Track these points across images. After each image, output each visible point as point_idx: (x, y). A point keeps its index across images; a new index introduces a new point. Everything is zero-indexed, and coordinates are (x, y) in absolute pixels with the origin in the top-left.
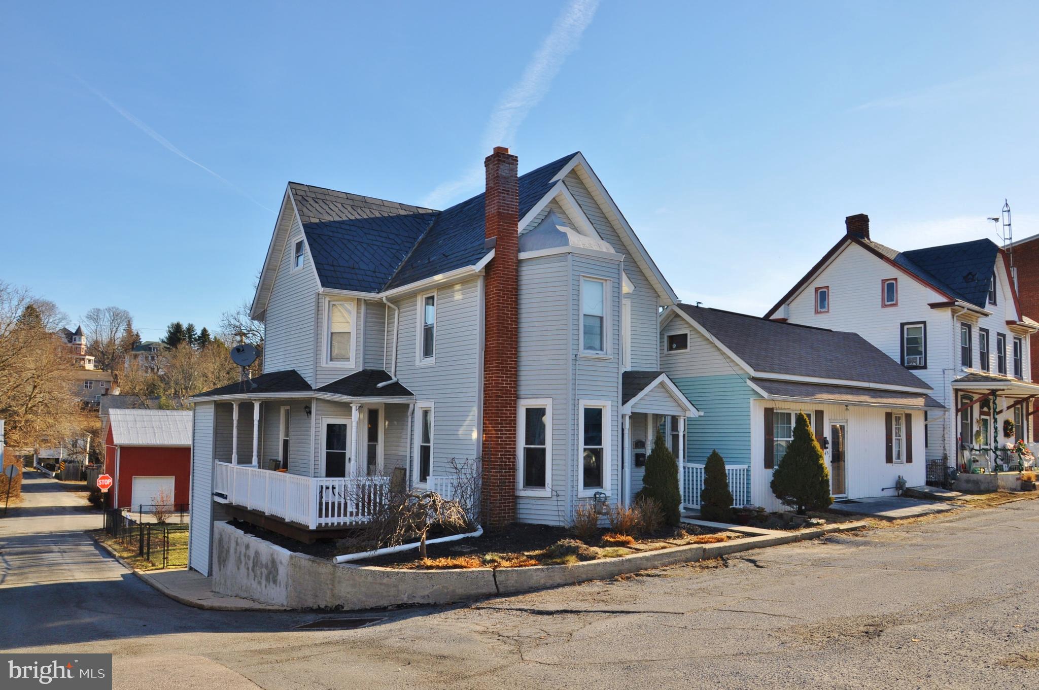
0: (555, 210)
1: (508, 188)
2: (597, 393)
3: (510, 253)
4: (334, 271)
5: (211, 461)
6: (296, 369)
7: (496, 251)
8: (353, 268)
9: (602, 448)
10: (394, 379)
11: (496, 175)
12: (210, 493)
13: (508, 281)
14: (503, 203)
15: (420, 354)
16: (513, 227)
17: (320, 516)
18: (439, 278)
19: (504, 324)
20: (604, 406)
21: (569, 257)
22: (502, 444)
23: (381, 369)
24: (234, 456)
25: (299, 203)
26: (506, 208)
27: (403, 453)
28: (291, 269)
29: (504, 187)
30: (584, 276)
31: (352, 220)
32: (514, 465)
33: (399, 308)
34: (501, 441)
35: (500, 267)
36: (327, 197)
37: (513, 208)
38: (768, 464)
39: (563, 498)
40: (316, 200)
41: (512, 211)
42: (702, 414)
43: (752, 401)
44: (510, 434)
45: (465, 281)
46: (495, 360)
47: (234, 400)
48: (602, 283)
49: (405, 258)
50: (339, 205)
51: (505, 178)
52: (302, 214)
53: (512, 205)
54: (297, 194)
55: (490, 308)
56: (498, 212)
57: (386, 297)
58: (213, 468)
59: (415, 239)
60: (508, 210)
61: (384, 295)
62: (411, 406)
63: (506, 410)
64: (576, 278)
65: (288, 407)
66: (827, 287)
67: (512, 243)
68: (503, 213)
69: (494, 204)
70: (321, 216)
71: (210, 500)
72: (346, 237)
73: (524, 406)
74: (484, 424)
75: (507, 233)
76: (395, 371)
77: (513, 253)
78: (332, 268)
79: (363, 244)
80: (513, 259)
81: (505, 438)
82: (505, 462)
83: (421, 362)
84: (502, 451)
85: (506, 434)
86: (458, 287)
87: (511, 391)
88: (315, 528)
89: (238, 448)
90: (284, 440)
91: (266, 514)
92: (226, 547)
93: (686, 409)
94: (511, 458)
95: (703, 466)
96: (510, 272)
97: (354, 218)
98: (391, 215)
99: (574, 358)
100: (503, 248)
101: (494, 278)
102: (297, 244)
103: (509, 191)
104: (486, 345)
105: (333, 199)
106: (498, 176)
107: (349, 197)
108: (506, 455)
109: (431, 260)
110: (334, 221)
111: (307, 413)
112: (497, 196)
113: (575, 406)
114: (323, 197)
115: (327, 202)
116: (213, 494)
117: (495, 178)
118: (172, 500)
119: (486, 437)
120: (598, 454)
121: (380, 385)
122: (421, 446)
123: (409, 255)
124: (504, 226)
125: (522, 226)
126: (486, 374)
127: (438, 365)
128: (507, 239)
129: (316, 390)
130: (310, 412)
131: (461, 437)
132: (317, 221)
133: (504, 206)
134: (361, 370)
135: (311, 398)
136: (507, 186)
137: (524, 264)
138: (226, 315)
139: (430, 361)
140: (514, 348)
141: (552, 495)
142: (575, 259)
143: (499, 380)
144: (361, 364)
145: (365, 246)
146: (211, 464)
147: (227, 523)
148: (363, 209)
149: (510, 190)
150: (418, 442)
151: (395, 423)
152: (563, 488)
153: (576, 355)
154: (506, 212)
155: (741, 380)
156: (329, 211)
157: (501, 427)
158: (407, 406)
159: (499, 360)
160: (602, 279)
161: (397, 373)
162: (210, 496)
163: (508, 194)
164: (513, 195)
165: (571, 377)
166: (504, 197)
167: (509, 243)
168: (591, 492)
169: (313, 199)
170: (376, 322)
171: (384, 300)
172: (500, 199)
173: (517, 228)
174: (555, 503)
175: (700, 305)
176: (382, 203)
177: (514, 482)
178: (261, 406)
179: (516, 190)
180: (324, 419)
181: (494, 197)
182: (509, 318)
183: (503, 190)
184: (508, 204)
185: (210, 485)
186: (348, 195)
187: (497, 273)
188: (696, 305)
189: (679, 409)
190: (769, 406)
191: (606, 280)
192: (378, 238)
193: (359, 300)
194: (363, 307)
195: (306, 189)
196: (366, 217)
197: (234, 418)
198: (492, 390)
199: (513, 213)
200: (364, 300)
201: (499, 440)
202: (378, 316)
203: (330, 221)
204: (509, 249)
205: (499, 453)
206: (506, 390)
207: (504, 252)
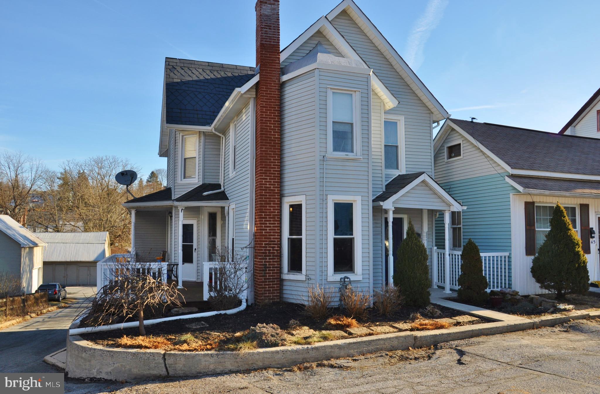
0: (323, 43)
1: (270, 24)
2: (348, 189)
3: (273, 76)
4: (180, 113)
6: (171, 187)
7: (260, 76)
8: (197, 111)
9: (354, 238)
10: (222, 188)
11: (259, 15)
13: (271, 99)
14: (265, 36)
15: (232, 168)
16: (275, 55)
20: (354, 201)
21: (317, 72)
23: (218, 183)
25: (168, 70)
26: (268, 40)
29: (267, 23)
30: (331, 89)
31: (207, 79)
32: (280, 253)
33: (225, 136)
34: (265, 232)
35: (263, 88)
36: (193, 66)
37: (275, 40)
38: (529, 250)
39: (313, 282)
40: (183, 68)
41: (273, 42)
42: (465, 208)
43: (511, 195)
44: (273, 227)
45: (246, 105)
46: (259, 165)
48: (352, 94)
50: (201, 71)
51: (267, 16)
52: (167, 77)
53: (274, 37)
54: (168, 65)
55: (258, 123)
56: (261, 43)
60: (271, 42)
61: (213, 127)
62: (228, 208)
64: (324, 90)
67: (275, 68)
68: (266, 44)
69: (259, 38)
70: (183, 78)
72: (198, 90)
73: (288, 203)
74: (255, 219)
75: (270, 60)
77: (276, 77)
78: (179, 111)
80: (276, 82)
81: (269, 230)
82: (270, 250)
83: (232, 174)
84: (266, 241)
85: (270, 227)
86: (244, 111)
87: (276, 190)
93: (451, 204)
94: (275, 247)
95: (460, 253)
96: (273, 92)
97: (209, 78)
98: (240, 74)
99: (322, 158)
100: (265, 73)
101: (259, 97)
104: (256, 155)
105: (197, 67)
106: (261, 15)
107: (210, 64)
108: (271, 244)
110: (193, 81)
113: (324, 201)
114: (189, 66)
115: (191, 69)
117: (259, 17)
119: (257, 230)
120: (350, 243)
121: (205, 194)
124: (267, 54)
126: (257, 178)
127: (237, 174)
128: (270, 65)
129: (174, 200)
130: (172, 216)
131: (244, 230)
132: (179, 81)
133: (267, 39)
134: (201, 184)
135: (173, 206)
136: (269, 22)
137: (287, 85)
139: (235, 172)
140: (276, 154)
141: (306, 279)
142: (322, 73)
144: (201, 180)
145: (212, 95)
148: (219, 72)
149: (272, 25)
150: (231, 236)
153: (324, 156)
154: (269, 43)
155: (502, 179)
156: (191, 74)
157: (265, 221)
159: (262, 165)
160: (352, 91)
161: (224, 184)
163: (270, 28)
165: (319, 175)
166: (266, 31)
167: (271, 68)
169: (181, 67)
170: (213, 148)
171: (215, 131)
172: (262, 33)
173: (279, 58)
174: (307, 285)
175: (474, 121)
177: (280, 268)
181: (259, 33)
182: (272, 129)
183: (266, 25)
184: (270, 37)
187: (260, 94)
188: (471, 120)
189: (443, 204)
190: (529, 199)
191: (355, 91)
193: (200, 132)
194: (202, 138)
195: (178, 61)
196: (219, 77)
199: (276, 43)
200: (203, 131)
201: (264, 231)
202: (213, 144)
203: (189, 80)
204: (271, 73)
205: (264, 243)
206: (269, 190)
207: (267, 75)
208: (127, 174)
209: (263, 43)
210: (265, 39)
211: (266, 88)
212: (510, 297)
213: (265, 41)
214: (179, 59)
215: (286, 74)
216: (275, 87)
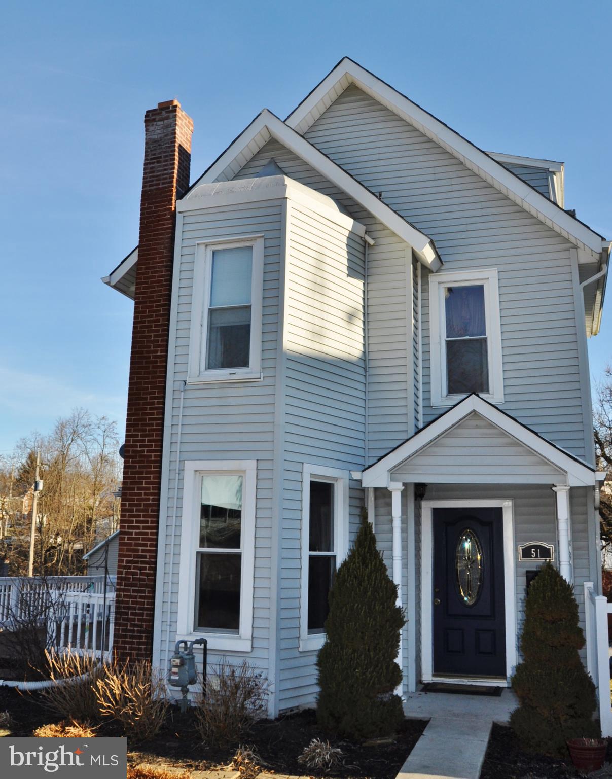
1: (159, 153)
7: (139, 248)
9: (241, 553)
14: (150, 177)
22: (130, 544)
26: (155, 182)
29: (155, 154)
32: (152, 581)
34: (129, 539)
37: (165, 179)
41: (163, 183)
44: (144, 528)
51: (156, 141)
53: (165, 174)
56: (143, 191)
60: (158, 184)
63: (139, 489)
67: (162, 229)
68: (150, 190)
75: (155, 217)
77: (162, 244)
81: (136, 534)
82: (135, 574)
84: (130, 556)
85: (138, 528)
87: (151, 457)
94: (145, 568)
96: (156, 272)
103: (160, 158)
108: (137, 562)
124: (151, 208)
128: (155, 226)
140: (157, 388)
149: (163, 155)
154: (155, 187)
159: (131, 410)
163: (158, 162)
164: (166, 161)
166: (152, 168)
167: (157, 230)
172: (146, 173)
173: (173, 204)
177: (150, 609)
179: (174, 151)
182: (152, 342)
183: (152, 159)
184: (157, 176)
187: (137, 280)
191: (257, 239)
199: (166, 185)
201: (126, 536)
204: (156, 240)
205: (125, 559)
206: (141, 457)
207: (149, 245)
209: (147, 191)
210: (150, 181)
213: (150, 186)
216: (162, 262)
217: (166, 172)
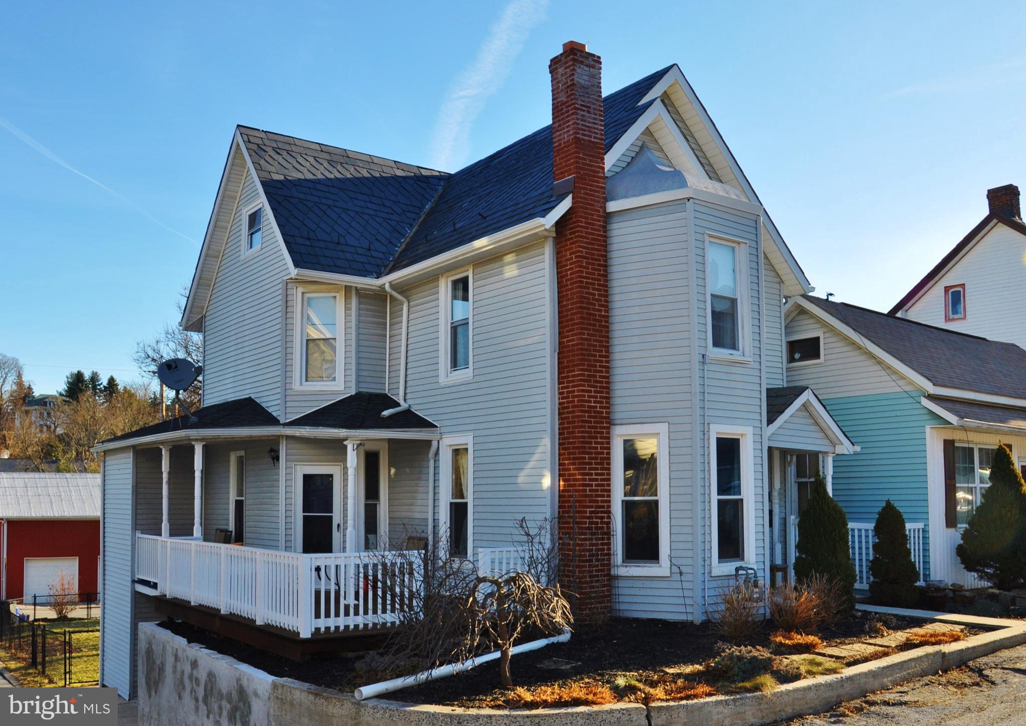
0: (651, 145)
1: (589, 102)
2: (729, 414)
3: (595, 201)
4: (311, 246)
5: (130, 533)
6: (253, 396)
7: (573, 198)
8: (338, 243)
9: (742, 498)
10: (404, 406)
11: (570, 83)
12: (129, 579)
13: (593, 244)
14: (582, 125)
15: (446, 364)
16: (597, 162)
17: (317, 616)
18: (482, 244)
19: (589, 309)
20: (742, 435)
21: (689, 205)
22: (591, 496)
23: (383, 392)
24: (165, 526)
25: (253, 154)
26: (586, 133)
27: (423, 516)
28: (242, 252)
29: (583, 101)
30: (710, 236)
31: (330, 179)
32: (609, 528)
33: (408, 301)
34: (590, 490)
35: (582, 222)
36: (294, 148)
37: (597, 133)
38: (951, 519)
39: (690, 577)
40: (278, 151)
41: (595, 138)
42: (858, 449)
43: (928, 430)
44: (601, 479)
45: (522, 248)
46: (577, 365)
47: (163, 443)
48: (733, 248)
49: (410, 233)
50: (311, 160)
51: (583, 87)
52: (259, 168)
53: (596, 129)
54: (249, 142)
55: (567, 285)
56: (575, 138)
57: (390, 283)
58: (133, 546)
59: (421, 208)
61: (386, 281)
62: (435, 444)
63: (596, 443)
64: (700, 237)
65: (242, 453)
66: (963, 286)
67: (597, 187)
68: (583, 140)
69: (568, 127)
70: (286, 172)
71: (129, 590)
72: (324, 201)
73: (621, 436)
74: (560, 465)
75: (590, 170)
76: (405, 394)
77: (598, 202)
78: (308, 243)
79: (349, 212)
80: (599, 211)
81: (596, 485)
82: (597, 523)
83: (446, 376)
84: (591, 507)
85: (596, 480)
86: (509, 258)
87: (602, 413)
88: (310, 636)
89: (170, 514)
90: (236, 501)
91: (222, 612)
92: (158, 662)
93: (837, 442)
94: (604, 517)
95: (871, 526)
96: (596, 230)
97: (333, 177)
98: (384, 175)
99: (701, 360)
100: (584, 193)
101: (572, 239)
102: (250, 216)
103: (589, 107)
104: (560, 343)
105: (301, 150)
106: (573, 84)
107: (323, 148)
108: (598, 512)
109: (457, 227)
110: (305, 180)
111: (273, 459)
112: (573, 114)
113: (705, 433)
114: (287, 147)
115: (293, 154)
116: (134, 582)
117: (568, 87)
118: (75, 589)
119: (565, 486)
120: (737, 506)
121: (386, 413)
122: (451, 504)
123: (414, 230)
124: (585, 159)
125: (610, 160)
126: (563, 388)
127: (478, 379)
128: (590, 180)
129: (285, 425)
130: (277, 458)
131: (522, 487)
132: (282, 178)
133: (585, 130)
134: (353, 393)
135: (279, 436)
136: (587, 100)
137: (615, 219)
138: (141, 345)
139: (463, 375)
140: (603, 346)
141: (671, 573)
142: (698, 208)
143: (584, 396)
144: (353, 384)
145: (352, 214)
146: (129, 538)
147: (158, 625)
148: (345, 165)
149: (592, 106)
150: (446, 497)
151: (408, 470)
152: (690, 562)
153: (703, 356)
154: (588, 138)
155: (911, 400)
156: (298, 166)
157: (590, 469)
158: (428, 443)
159: (584, 365)
160: (734, 242)
161: (408, 396)
162: (129, 584)
163: (589, 112)
164: (595, 114)
165: (698, 389)
166: (583, 116)
167: (592, 186)
168: (729, 567)
169: (274, 149)
170: (373, 323)
171: (387, 287)
172: (578, 119)
173: (604, 164)
174: (679, 585)
175: (831, 299)
176: (371, 160)
177: (608, 555)
178: (205, 448)
179: (600, 106)
180: (298, 467)
181: (567, 117)
182: (597, 300)
183: (582, 105)
184: (589, 127)
185: (129, 569)
186: (323, 147)
187: (578, 231)
188: (826, 298)
189: (826, 441)
190: (949, 437)
191: (739, 243)
192: (369, 205)
193: (348, 289)
194: (354, 301)
195: (263, 135)
196: (349, 176)
197: (163, 470)
198: (573, 412)
199: (598, 141)
200: (356, 287)
201: (588, 488)
202: (375, 313)
203: (299, 179)
204: (593, 195)
205: (588, 510)
206: (595, 412)
207: (587, 199)
208: (176, 367)
209: (579, 138)
210: (582, 130)
211: (586, 223)
212: (952, 595)
213: (583, 135)
214: (263, 131)
215: (615, 200)
216: (599, 221)
217: (596, 126)
